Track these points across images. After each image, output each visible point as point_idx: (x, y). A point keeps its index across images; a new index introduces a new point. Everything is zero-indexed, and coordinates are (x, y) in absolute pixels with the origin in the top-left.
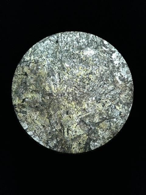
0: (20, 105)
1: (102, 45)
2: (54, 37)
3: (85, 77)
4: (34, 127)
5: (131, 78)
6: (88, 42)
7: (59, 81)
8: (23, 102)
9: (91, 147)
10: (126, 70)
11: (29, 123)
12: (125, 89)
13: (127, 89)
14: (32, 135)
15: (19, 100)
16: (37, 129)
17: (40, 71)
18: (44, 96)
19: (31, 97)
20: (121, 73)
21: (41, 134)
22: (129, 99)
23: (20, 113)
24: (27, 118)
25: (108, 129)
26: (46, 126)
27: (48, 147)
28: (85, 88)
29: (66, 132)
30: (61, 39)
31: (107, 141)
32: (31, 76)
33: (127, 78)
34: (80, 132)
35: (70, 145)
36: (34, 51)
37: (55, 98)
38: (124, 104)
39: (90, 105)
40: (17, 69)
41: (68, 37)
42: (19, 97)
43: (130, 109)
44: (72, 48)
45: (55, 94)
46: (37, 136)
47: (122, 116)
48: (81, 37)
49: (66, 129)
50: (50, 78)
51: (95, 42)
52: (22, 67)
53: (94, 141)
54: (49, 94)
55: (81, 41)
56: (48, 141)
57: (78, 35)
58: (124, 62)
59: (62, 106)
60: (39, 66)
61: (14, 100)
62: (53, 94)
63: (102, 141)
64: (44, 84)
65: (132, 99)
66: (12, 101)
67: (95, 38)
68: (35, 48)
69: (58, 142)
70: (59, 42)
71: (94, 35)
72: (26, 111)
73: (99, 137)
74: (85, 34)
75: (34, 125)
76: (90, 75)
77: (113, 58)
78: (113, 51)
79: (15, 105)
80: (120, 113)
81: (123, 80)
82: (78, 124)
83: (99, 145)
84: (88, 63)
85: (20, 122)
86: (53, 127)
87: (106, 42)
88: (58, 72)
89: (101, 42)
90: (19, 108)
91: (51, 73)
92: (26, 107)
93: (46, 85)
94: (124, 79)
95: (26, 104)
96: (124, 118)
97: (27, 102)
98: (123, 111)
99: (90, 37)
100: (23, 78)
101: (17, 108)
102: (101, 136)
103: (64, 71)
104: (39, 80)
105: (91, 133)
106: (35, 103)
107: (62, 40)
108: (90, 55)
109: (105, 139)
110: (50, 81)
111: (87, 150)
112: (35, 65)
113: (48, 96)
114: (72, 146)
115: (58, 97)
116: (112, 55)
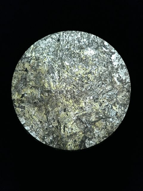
0: (19, 100)
1: (102, 46)
2: (56, 36)
3: (84, 75)
4: (31, 122)
5: (129, 79)
6: (89, 42)
7: (59, 79)
8: (22, 97)
9: (86, 145)
10: (124, 72)
11: (27, 118)
12: (123, 90)
13: (124, 90)
14: (29, 130)
15: (18, 95)
16: (34, 125)
17: (40, 68)
18: (43, 93)
19: (30, 93)
20: (119, 74)
21: (38, 129)
22: (126, 100)
23: (18, 108)
24: (25, 114)
25: (103, 129)
26: (43, 122)
27: (44, 142)
28: (83, 87)
29: (63, 129)
30: (63, 37)
31: (102, 140)
32: (31, 72)
33: (125, 80)
34: (76, 129)
35: (65, 142)
36: (36, 48)
37: (53, 95)
38: (121, 105)
39: (87, 104)
40: (18, 65)
41: (70, 36)
42: (19, 92)
43: (126, 110)
44: (73, 47)
45: (54, 91)
46: (34, 132)
47: (118, 116)
48: (82, 37)
49: (62, 126)
50: (50, 76)
51: (95, 43)
52: (23, 63)
53: (90, 139)
54: (48, 90)
55: (82, 41)
56: (44, 137)
57: (80, 35)
58: (123, 64)
59: (60, 104)
60: (40, 63)
61: (14, 95)
62: (52, 91)
63: (97, 140)
64: (44, 81)
65: (129, 100)
66: (11, 95)
67: (96, 39)
68: (37, 45)
69: (54, 138)
70: (60, 40)
71: (95, 36)
72: (24, 107)
73: (95, 135)
74: (86, 34)
75: (31, 120)
76: (89, 75)
77: (113, 59)
78: (113, 52)
79: (14, 100)
80: (117, 113)
81: (121, 81)
82: (74, 122)
83: (94, 144)
84: (88, 63)
85: (18, 117)
86: (50, 123)
87: (106, 43)
88: (58, 69)
89: (101, 43)
90: (17, 103)
91: (51, 70)
92: (24, 103)
93: (46, 82)
95: (25, 99)
96: (120, 118)
97: (26, 97)
98: (120, 112)
99: (91, 37)
100: (23, 74)
101: (16, 103)
102: (96, 135)
103: (64, 69)
104: (38, 77)
105: (87, 131)
106: (34, 99)
107: (63, 39)
108: (90, 55)
109: (100, 138)
110: (49, 78)
111: (82, 148)
112: (36, 61)
113: (47, 92)
114: (67, 143)
115: (57, 94)
116: (111, 56)
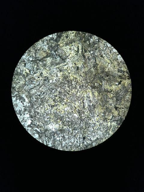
0: (124, 78)
1: (40, 133)
2: (87, 143)
3: (58, 104)
4: (111, 56)
5: (13, 100)
6: (54, 137)
7: (84, 100)
8: (121, 81)
10: (18, 108)
11: (116, 61)
12: (19, 89)
14: (113, 48)
15: (124, 84)
16: (108, 54)
17: (103, 111)
18: (100, 86)
19: (113, 86)
20: (23, 105)
21: (105, 49)
22: (16, 79)
23: (125, 70)
24: (118, 65)
25: (38, 50)
26: (99, 56)
28: (59, 92)
29: (80, 49)
32: (111, 106)
33: (16, 100)
34: (66, 49)
35: (77, 36)
36: (107, 131)
37: (89, 84)
38: (21, 74)
39: (55, 75)
41: (73, 143)
42: (124, 87)
44: (70, 131)
45: (89, 88)
47: (24, 63)
48: (61, 142)
49: (80, 52)
50: (93, 103)
51: (48, 136)
52: (120, 115)
53: (52, 39)
54: (94, 88)
55: (61, 138)
56: (99, 41)
57: (63, 144)
58: (19, 115)
59: (82, 75)
60: (102, 116)
61: (129, 84)
62: (90, 88)
63: (45, 38)
64: (99, 98)
66: (131, 83)
67: (47, 140)
68: (106, 133)
69: (89, 40)
70: (82, 138)
71: (48, 143)
72: (118, 72)
73: (47, 43)
74: (56, 144)
75: (112, 58)
76: (53, 104)
77: (30, 120)
78: (30, 127)
79: (128, 79)
80: (25, 66)
82: (68, 56)
84: (55, 116)
85: (124, 62)
86: (93, 55)
87: (36, 136)
88: (85, 109)
89: (41, 136)
90: (125, 76)
91: (92, 108)
92: (118, 76)
93: (97, 97)
94: (20, 99)
95: (117, 79)
97: (116, 81)
98: (22, 67)
99: (51, 141)
100: (119, 104)
102: (45, 43)
103: (79, 110)
104: (104, 102)
105: (55, 48)
106: (109, 80)
107: (80, 140)
108: (53, 124)
109: (42, 40)
110: (93, 101)
112: (107, 117)
113: (96, 86)
114: (75, 35)
115: (86, 84)
116: (31, 123)
